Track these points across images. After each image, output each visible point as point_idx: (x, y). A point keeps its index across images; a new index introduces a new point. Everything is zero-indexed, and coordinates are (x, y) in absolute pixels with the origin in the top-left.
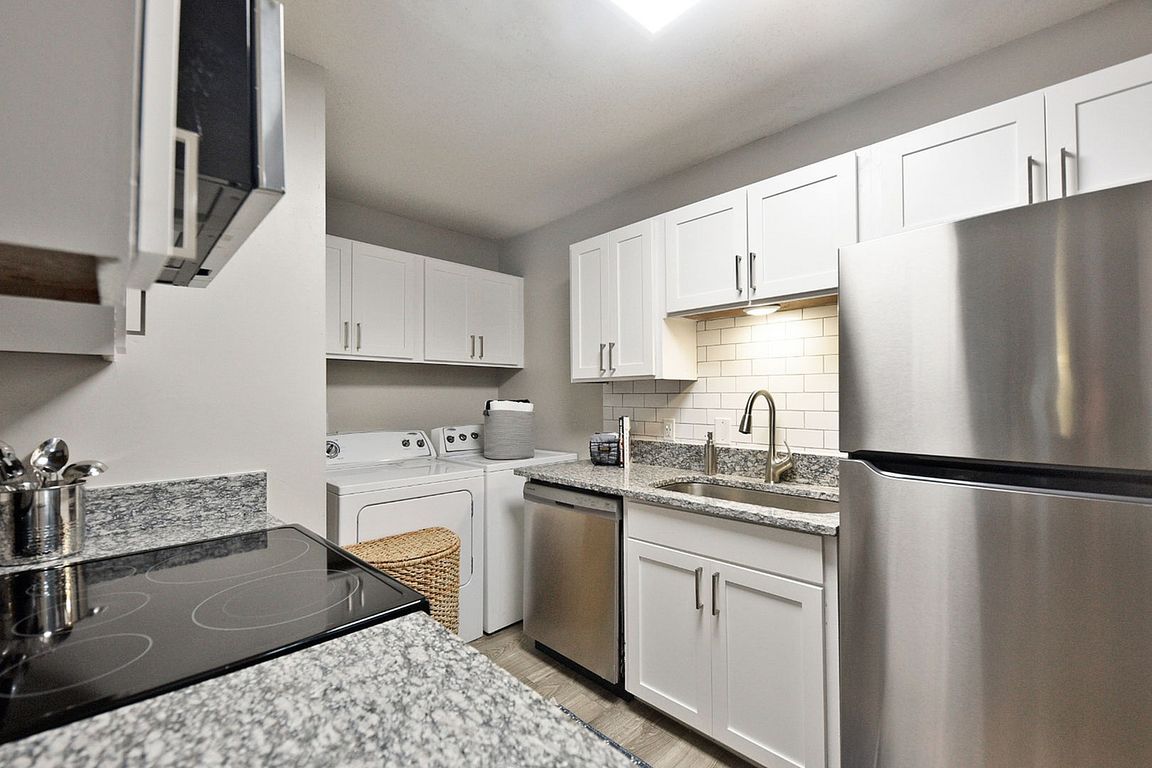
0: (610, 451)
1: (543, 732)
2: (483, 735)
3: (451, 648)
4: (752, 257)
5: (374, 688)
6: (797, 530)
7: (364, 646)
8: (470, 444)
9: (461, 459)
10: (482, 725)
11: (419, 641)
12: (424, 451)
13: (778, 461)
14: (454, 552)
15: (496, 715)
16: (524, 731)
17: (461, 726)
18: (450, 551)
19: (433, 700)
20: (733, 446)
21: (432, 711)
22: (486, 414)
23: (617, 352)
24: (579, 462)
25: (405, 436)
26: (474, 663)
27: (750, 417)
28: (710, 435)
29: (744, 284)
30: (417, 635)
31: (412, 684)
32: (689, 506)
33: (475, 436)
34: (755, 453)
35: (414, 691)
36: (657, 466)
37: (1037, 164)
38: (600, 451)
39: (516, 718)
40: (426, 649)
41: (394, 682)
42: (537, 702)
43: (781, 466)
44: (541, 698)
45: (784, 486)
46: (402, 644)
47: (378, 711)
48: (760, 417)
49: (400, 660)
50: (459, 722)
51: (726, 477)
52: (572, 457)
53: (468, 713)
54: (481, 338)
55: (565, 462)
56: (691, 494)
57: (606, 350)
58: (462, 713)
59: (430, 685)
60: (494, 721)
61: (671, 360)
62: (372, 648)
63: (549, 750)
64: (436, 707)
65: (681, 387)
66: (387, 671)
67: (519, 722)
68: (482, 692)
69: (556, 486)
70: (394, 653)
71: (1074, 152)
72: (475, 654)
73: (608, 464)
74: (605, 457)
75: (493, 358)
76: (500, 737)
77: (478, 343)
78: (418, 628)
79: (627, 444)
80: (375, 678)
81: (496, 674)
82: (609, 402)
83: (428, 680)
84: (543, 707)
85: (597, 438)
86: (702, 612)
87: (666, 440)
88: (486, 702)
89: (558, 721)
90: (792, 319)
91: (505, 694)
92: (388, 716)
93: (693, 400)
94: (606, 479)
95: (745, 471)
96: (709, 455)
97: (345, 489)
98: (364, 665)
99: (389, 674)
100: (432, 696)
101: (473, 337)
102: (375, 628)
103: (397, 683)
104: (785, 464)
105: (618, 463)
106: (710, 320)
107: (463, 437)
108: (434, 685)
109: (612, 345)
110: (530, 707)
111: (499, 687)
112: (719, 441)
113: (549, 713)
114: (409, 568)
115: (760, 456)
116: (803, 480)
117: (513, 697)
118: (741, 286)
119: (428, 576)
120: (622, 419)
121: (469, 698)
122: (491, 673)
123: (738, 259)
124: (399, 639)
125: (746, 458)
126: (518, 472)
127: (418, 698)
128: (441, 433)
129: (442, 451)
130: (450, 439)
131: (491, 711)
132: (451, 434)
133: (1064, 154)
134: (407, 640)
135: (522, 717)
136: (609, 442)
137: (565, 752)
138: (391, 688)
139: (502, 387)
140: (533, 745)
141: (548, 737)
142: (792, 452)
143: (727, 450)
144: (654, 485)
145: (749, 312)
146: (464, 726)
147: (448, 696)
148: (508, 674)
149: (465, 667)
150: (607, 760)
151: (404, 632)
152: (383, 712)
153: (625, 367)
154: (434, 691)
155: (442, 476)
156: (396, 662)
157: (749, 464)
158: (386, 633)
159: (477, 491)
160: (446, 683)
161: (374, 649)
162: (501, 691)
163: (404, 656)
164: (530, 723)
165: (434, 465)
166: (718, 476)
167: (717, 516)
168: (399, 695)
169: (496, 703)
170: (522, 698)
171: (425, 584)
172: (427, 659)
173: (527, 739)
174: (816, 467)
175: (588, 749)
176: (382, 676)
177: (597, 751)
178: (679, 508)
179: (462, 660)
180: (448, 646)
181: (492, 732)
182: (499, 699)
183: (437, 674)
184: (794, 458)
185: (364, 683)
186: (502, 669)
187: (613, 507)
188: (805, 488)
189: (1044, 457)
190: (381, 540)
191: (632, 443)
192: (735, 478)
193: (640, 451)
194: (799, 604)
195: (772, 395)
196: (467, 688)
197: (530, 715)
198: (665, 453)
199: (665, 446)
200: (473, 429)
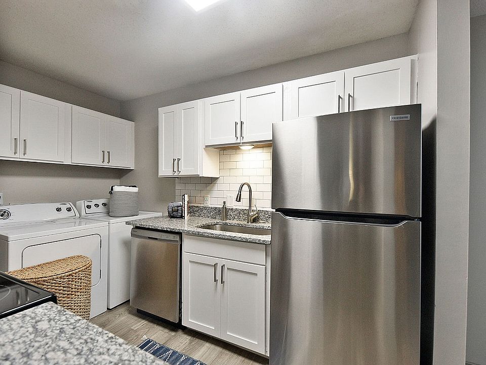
0: (178, 211)
1: (111, 352)
2: (76, 360)
3: (65, 319)
4: (242, 123)
5: (10, 347)
6: (256, 243)
7: (8, 325)
8: (101, 208)
9: (95, 217)
10: (76, 355)
11: (46, 318)
12: (72, 213)
13: (252, 213)
14: (88, 269)
15: (85, 349)
16: (100, 354)
17: (63, 358)
18: (85, 267)
19: (48, 347)
20: (234, 208)
21: (46, 354)
22: (111, 193)
23: (182, 163)
24: (163, 217)
25: (58, 205)
26: (78, 325)
27: (240, 194)
28: (224, 203)
29: (238, 135)
30: (45, 315)
31: (36, 341)
32: (212, 235)
33: (104, 205)
34: (243, 210)
35: (37, 345)
36: (201, 218)
37: (341, 98)
38: (173, 211)
39: (97, 348)
40: (49, 322)
41: (24, 342)
42: (112, 338)
43: (253, 216)
44: (113, 335)
45: (254, 224)
46: (34, 321)
47: (10, 359)
48: (245, 195)
49: (31, 330)
50: (63, 356)
51: (231, 222)
52: (160, 214)
53: (69, 351)
54: (109, 152)
55: (155, 217)
56: (216, 230)
57: (176, 162)
58: (65, 351)
59: (48, 340)
60: (84, 352)
61: (207, 168)
62: (12, 326)
63: (112, 360)
64: (50, 351)
65: (212, 181)
66: (21, 337)
67: (98, 349)
68: (80, 338)
69: (149, 229)
70: (27, 327)
71: (353, 96)
72: (80, 320)
73: (177, 218)
74: (176, 214)
75: (115, 163)
76: (86, 359)
77: (106, 155)
78: (46, 311)
79: (186, 207)
80: (12, 342)
81: (90, 328)
82: (178, 187)
83: (48, 337)
84: (113, 340)
85: (171, 205)
86: (217, 283)
87: (205, 205)
88: (81, 343)
89: (120, 345)
90: (259, 151)
91: (93, 337)
92: (17, 361)
93: (218, 186)
94: (175, 225)
95: (239, 218)
96: (224, 212)
97: (11, 237)
98: (6, 336)
99: (22, 339)
100: (48, 345)
101: (103, 152)
102: (17, 315)
103: (26, 343)
104: (255, 215)
105: (182, 217)
106: (226, 150)
107: (97, 205)
108: (50, 340)
109: (179, 160)
110: (106, 341)
111: (91, 334)
112: (228, 205)
113: (116, 342)
114: (57, 280)
115: (245, 212)
116: (262, 221)
117: (97, 338)
118: (237, 136)
119: (70, 282)
120: (184, 195)
121: (71, 343)
122: (87, 328)
123: (236, 124)
124: (32, 318)
125: (240, 212)
126: (128, 223)
127: (38, 348)
128: (82, 204)
129: (83, 213)
130: (89, 207)
131: (83, 347)
132: (89, 204)
133: (349, 96)
134: (37, 319)
135: (101, 347)
136: (178, 207)
137: (121, 359)
138: (22, 346)
139: (122, 179)
140: (104, 359)
141: (114, 354)
142: (258, 209)
143: (232, 209)
144: (198, 227)
145: (241, 148)
146: (66, 358)
147: (58, 344)
148: (97, 327)
149: (72, 327)
150: (143, 359)
151: (36, 314)
152: (14, 359)
153: (185, 170)
154: (50, 343)
155: (83, 226)
156: (27, 331)
157: (241, 215)
158: (24, 316)
159: (104, 233)
160: (58, 337)
161: (14, 326)
162: (91, 336)
163: (34, 327)
164: (105, 349)
165: (78, 221)
166: (228, 221)
167: (224, 239)
168: (26, 348)
169: (87, 343)
170: (102, 338)
171: (68, 287)
172: (49, 326)
173: (101, 357)
174: (267, 215)
175: (134, 355)
176: (17, 340)
177: (138, 355)
178: (208, 237)
179: (70, 324)
180: (63, 318)
181: (82, 357)
182: (89, 340)
183: (54, 334)
184: (259, 212)
185: (4, 345)
186: (94, 325)
187: (177, 238)
188: (263, 225)
189: (345, 209)
190: (38, 266)
191: (189, 207)
192: (235, 222)
193: (193, 211)
194: (256, 274)
195: (250, 185)
196: (71, 338)
197: (105, 345)
198: (205, 211)
199: (205, 208)
200: (104, 201)
